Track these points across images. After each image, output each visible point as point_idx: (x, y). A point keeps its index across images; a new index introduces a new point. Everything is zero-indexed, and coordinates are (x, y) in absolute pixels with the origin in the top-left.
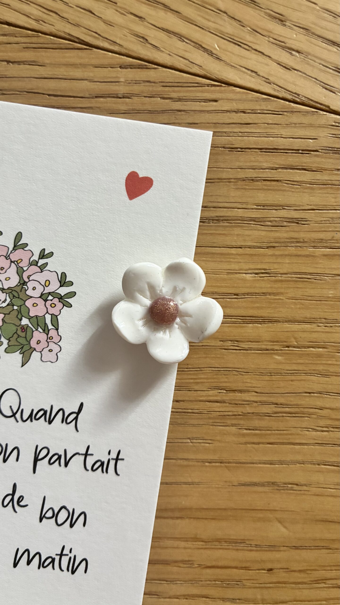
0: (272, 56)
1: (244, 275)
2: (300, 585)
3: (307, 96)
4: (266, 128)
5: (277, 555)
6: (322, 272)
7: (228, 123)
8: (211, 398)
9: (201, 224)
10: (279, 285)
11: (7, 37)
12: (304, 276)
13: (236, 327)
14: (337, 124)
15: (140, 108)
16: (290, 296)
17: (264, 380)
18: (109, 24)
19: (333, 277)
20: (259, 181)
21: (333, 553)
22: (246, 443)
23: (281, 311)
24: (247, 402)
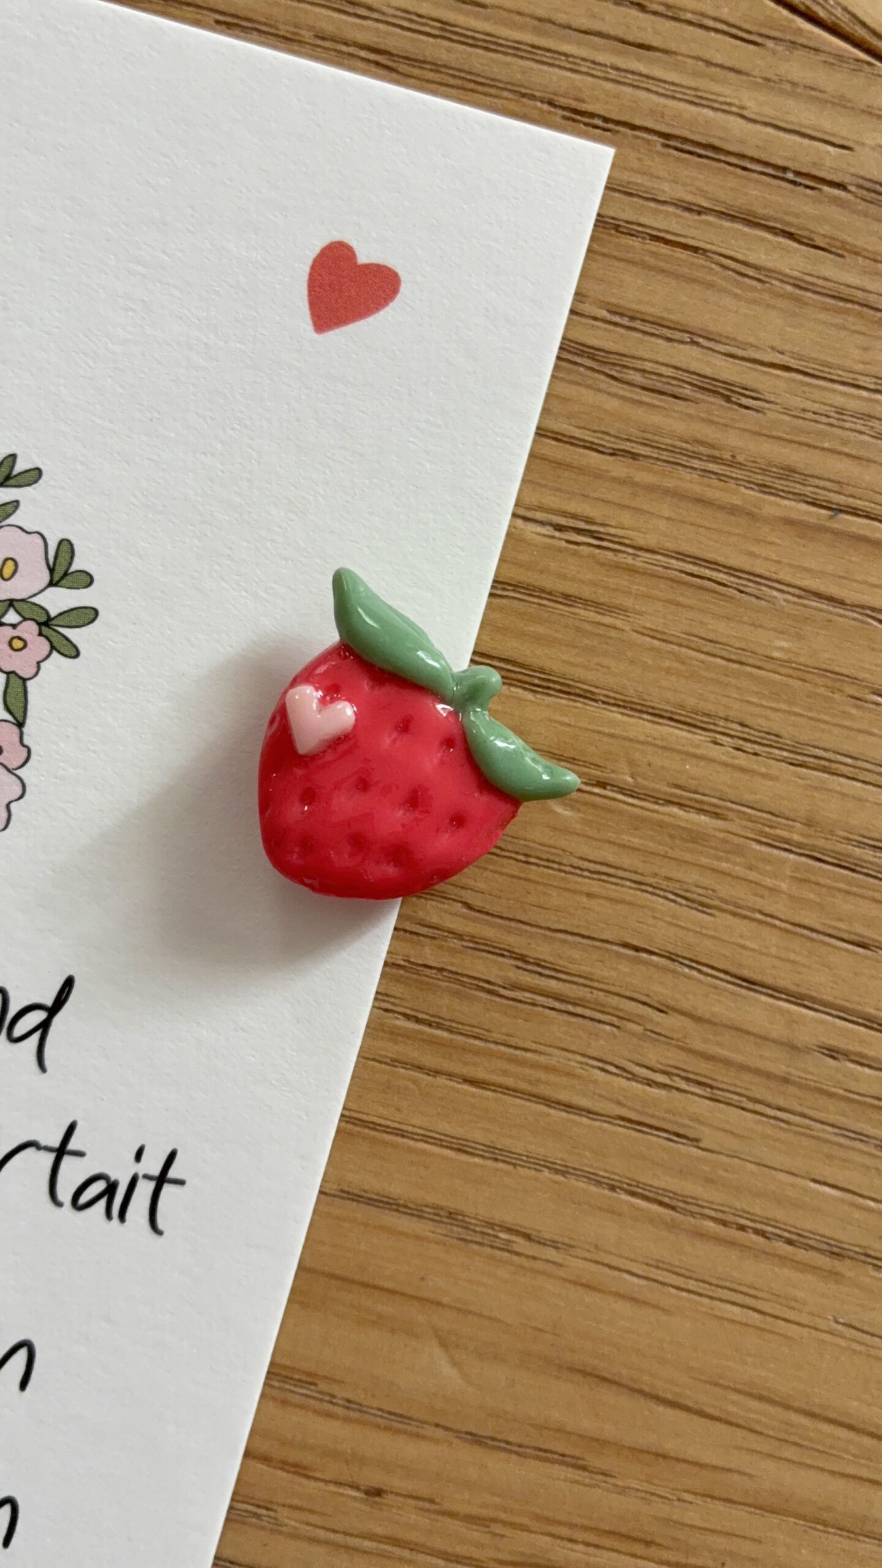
4: (695, 74)
5: (409, 1450)
6: (767, 574)
7: (583, 28)
10: (622, 581)
12: (707, 571)
16: (648, 625)
17: (501, 874)
19: (799, 597)
20: (637, 237)
21: (591, 1487)
22: (395, 1062)
23: (608, 668)
24: (431, 930)
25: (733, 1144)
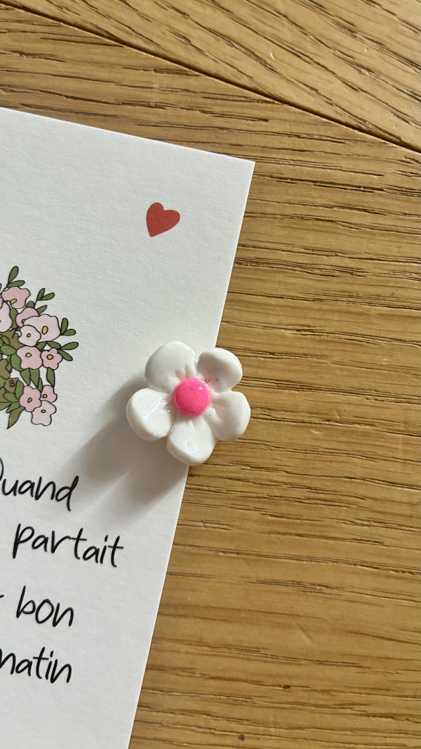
0: (336, 72)
1: (284, 330)
2: (321, 709)
3: (374, 124)
4: (324, 157)
5: (297, 670)
6: (376, 335)
7: (279, 147)
8: (233, 475)
9: (237, 265)
10: (324, 346)
11: (23, 25)
12: (354, 337)
13: (269, 392)
14: (408, 160)
15: (175, 121)
16: (336, 360)
17: (297, 458)
18: (146, 18)
19: (389, 341)
20: (310, 220)
21: (364, 673)
22: (270, 533)
23: (324, 378)
24: (275, 483)
25: (396, 542)
